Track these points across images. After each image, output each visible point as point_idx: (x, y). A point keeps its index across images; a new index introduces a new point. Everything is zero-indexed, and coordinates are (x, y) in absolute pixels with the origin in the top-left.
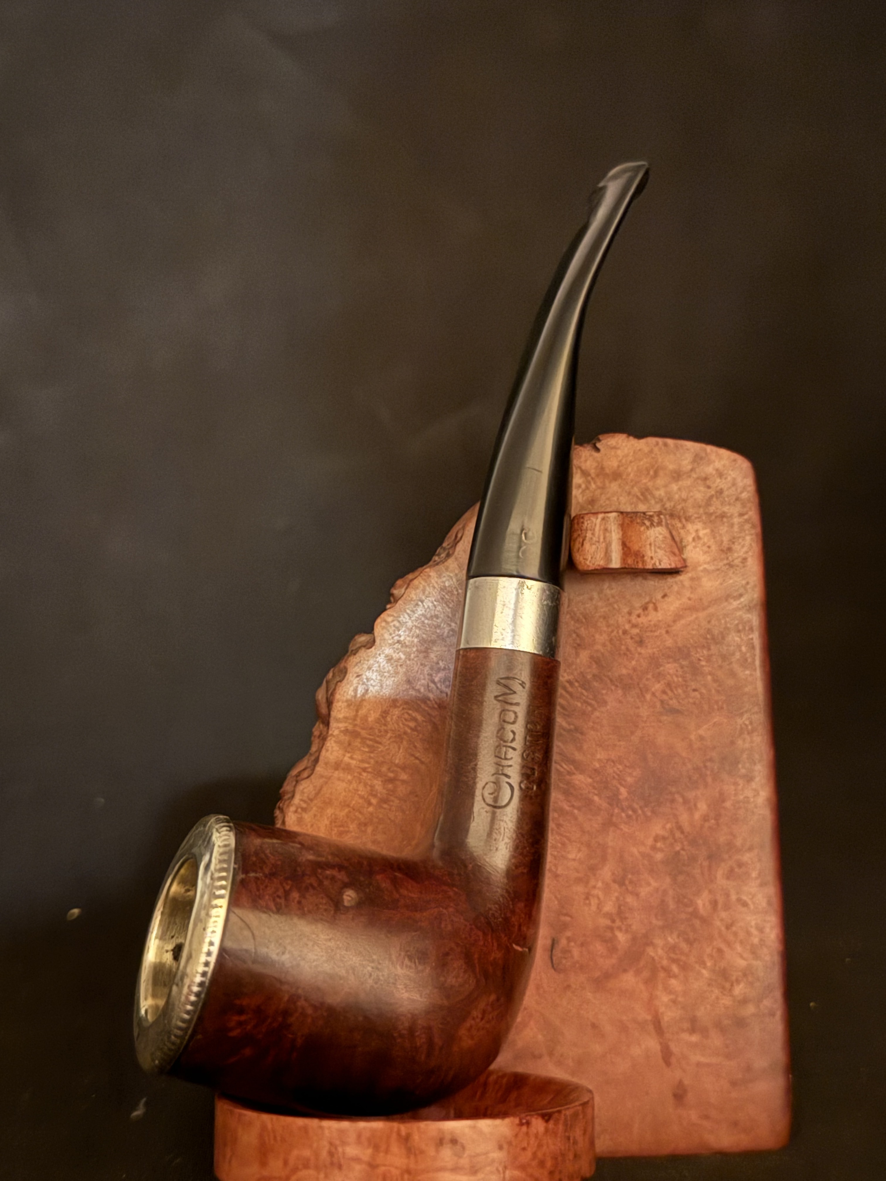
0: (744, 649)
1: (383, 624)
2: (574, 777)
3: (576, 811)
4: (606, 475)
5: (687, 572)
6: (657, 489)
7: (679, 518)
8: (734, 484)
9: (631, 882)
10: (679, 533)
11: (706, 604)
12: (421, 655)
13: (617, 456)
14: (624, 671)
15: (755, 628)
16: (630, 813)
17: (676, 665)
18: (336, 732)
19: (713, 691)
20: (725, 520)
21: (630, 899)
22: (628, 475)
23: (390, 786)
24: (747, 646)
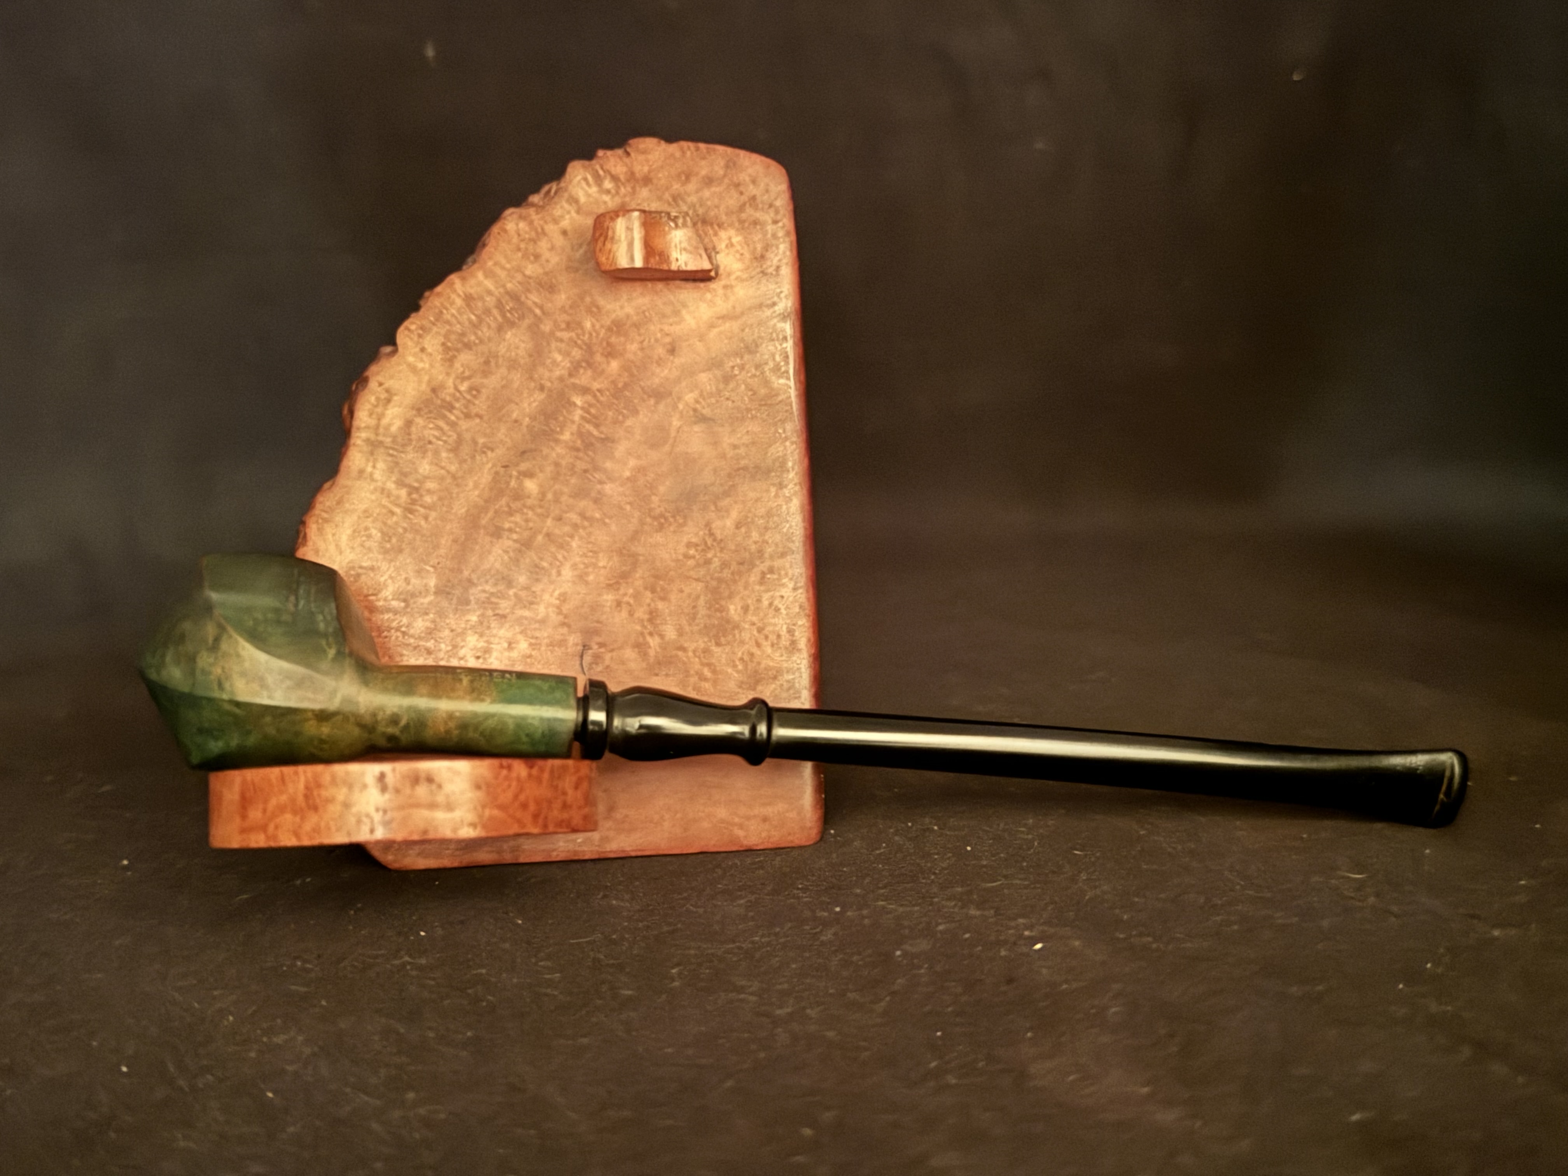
0: (778, 358)
1: (406, 332)
2: (605, 485)
3: (607, 521)
4: (637, 181)
5: (720, 280)
6: (689, 195)
7: (712, 224)
9: (663, 589)
10: (712, 241)
11: (738, 312)
12: (448, 364)
13: (647, 161)
14: (657, 381)
15: (789, 338)
16: (662, 520)
17: (710, 375)
18: (359, 442)
19: (747, 400)
20: (758, 227)
21: (660, 605)
22: (659, 179)
23: (414, 496)
24: (781, 355)
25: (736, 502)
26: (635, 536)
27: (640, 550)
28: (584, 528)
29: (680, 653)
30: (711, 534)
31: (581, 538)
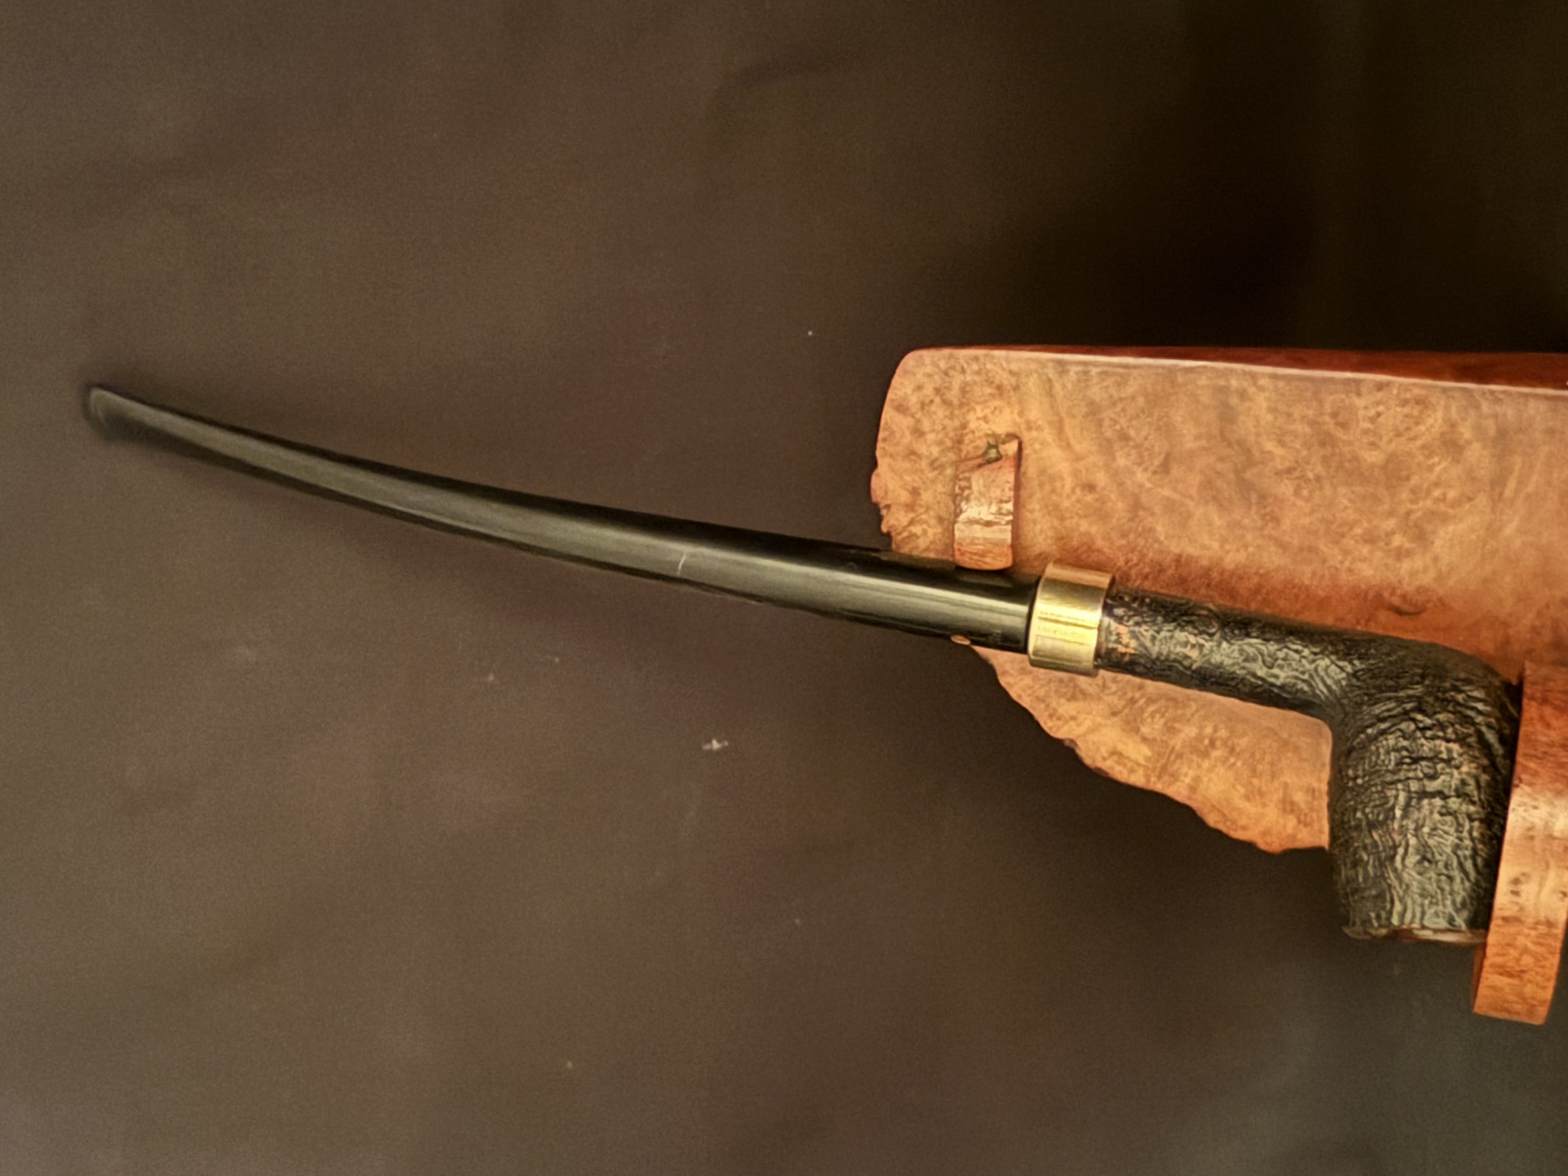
0: (1105, 384)
1: (1054, 730)
5: (1021, 432)
7: (962, 435)
9: (1340, 526)
10: (980, 438)
11: (1055, 418)
12: (1089, 700)
16: (1268, 518)
17: (1119, 454)
18: (1161, 785)
19: (1149, 419)
20: (968, 389)
21: (1358, 531)
22: (914, 481)
24: (1103, 380)
25: (1257, 443)
30: (1289, 471)
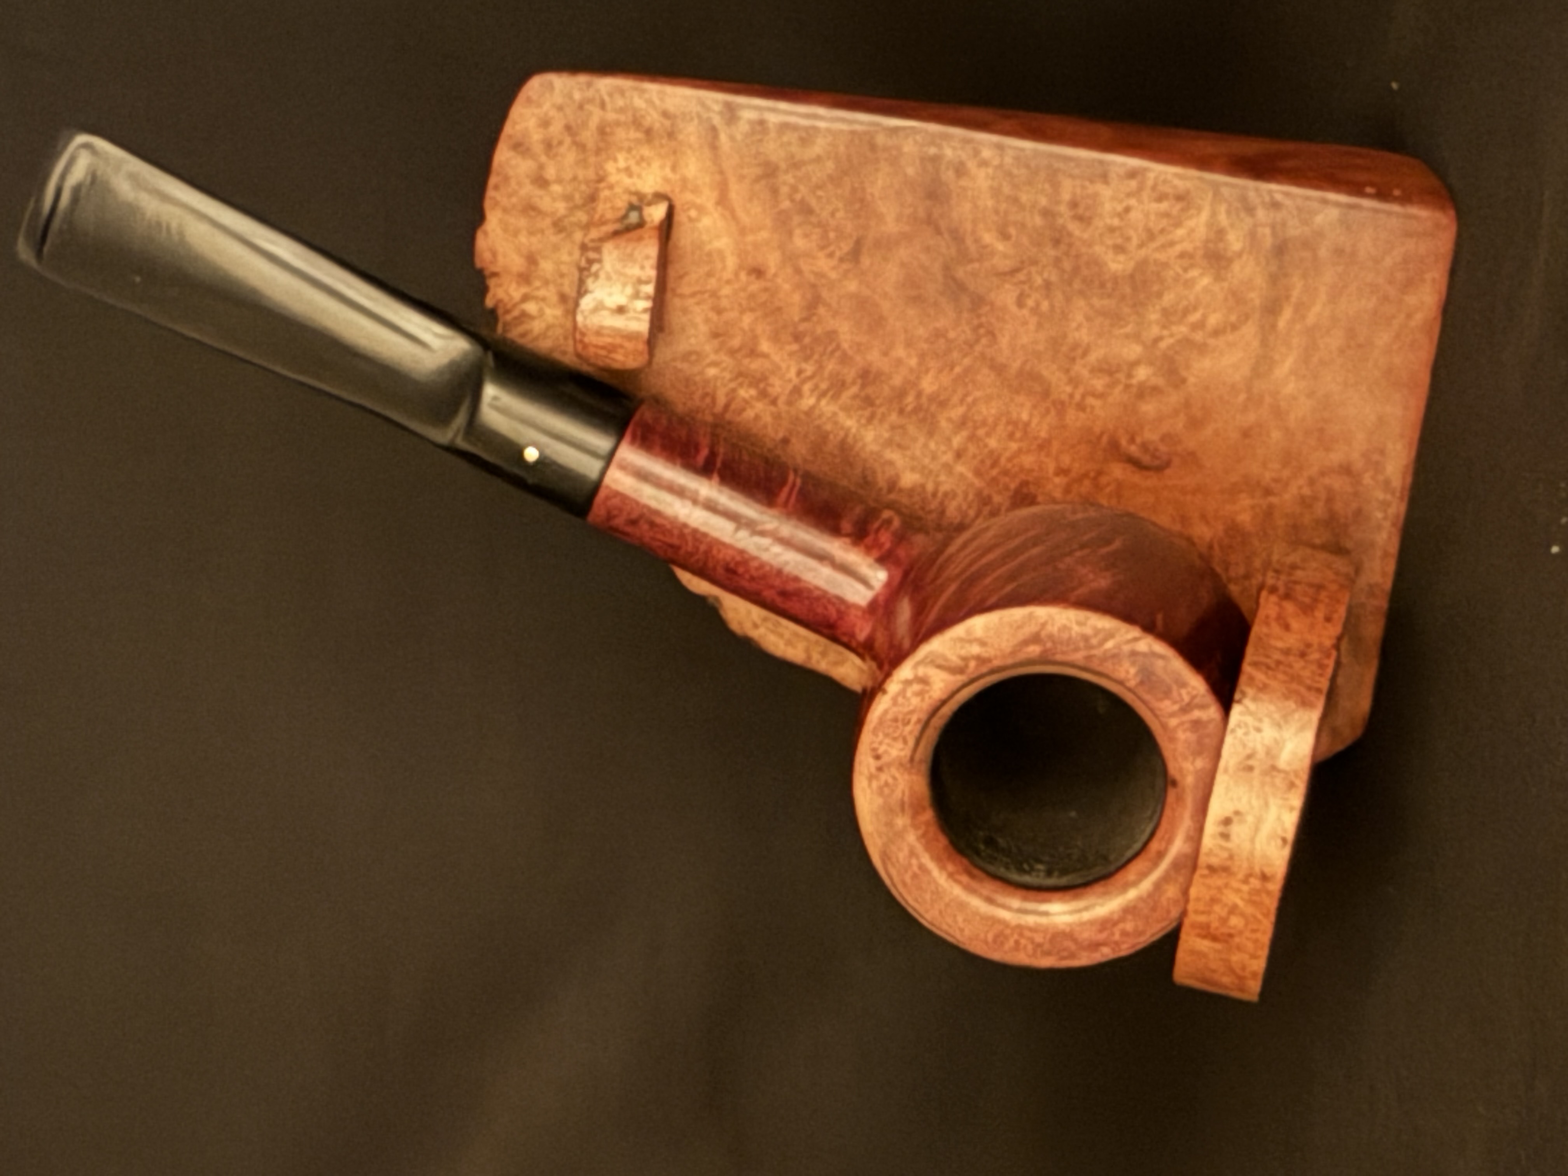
2: (923, 391)
3: (970, 399)
8: (560, 108)
13: (506, 253)
16: (982, 331)
17: (797, 232)
19: (839, 190)
22: (532, 244)
25: (974, 232)
26: (999, 369)
27: (1016, 365)
28: (976, 428)
29: (1163, 345)
30: (1012, 272)
31: (988, 435)
